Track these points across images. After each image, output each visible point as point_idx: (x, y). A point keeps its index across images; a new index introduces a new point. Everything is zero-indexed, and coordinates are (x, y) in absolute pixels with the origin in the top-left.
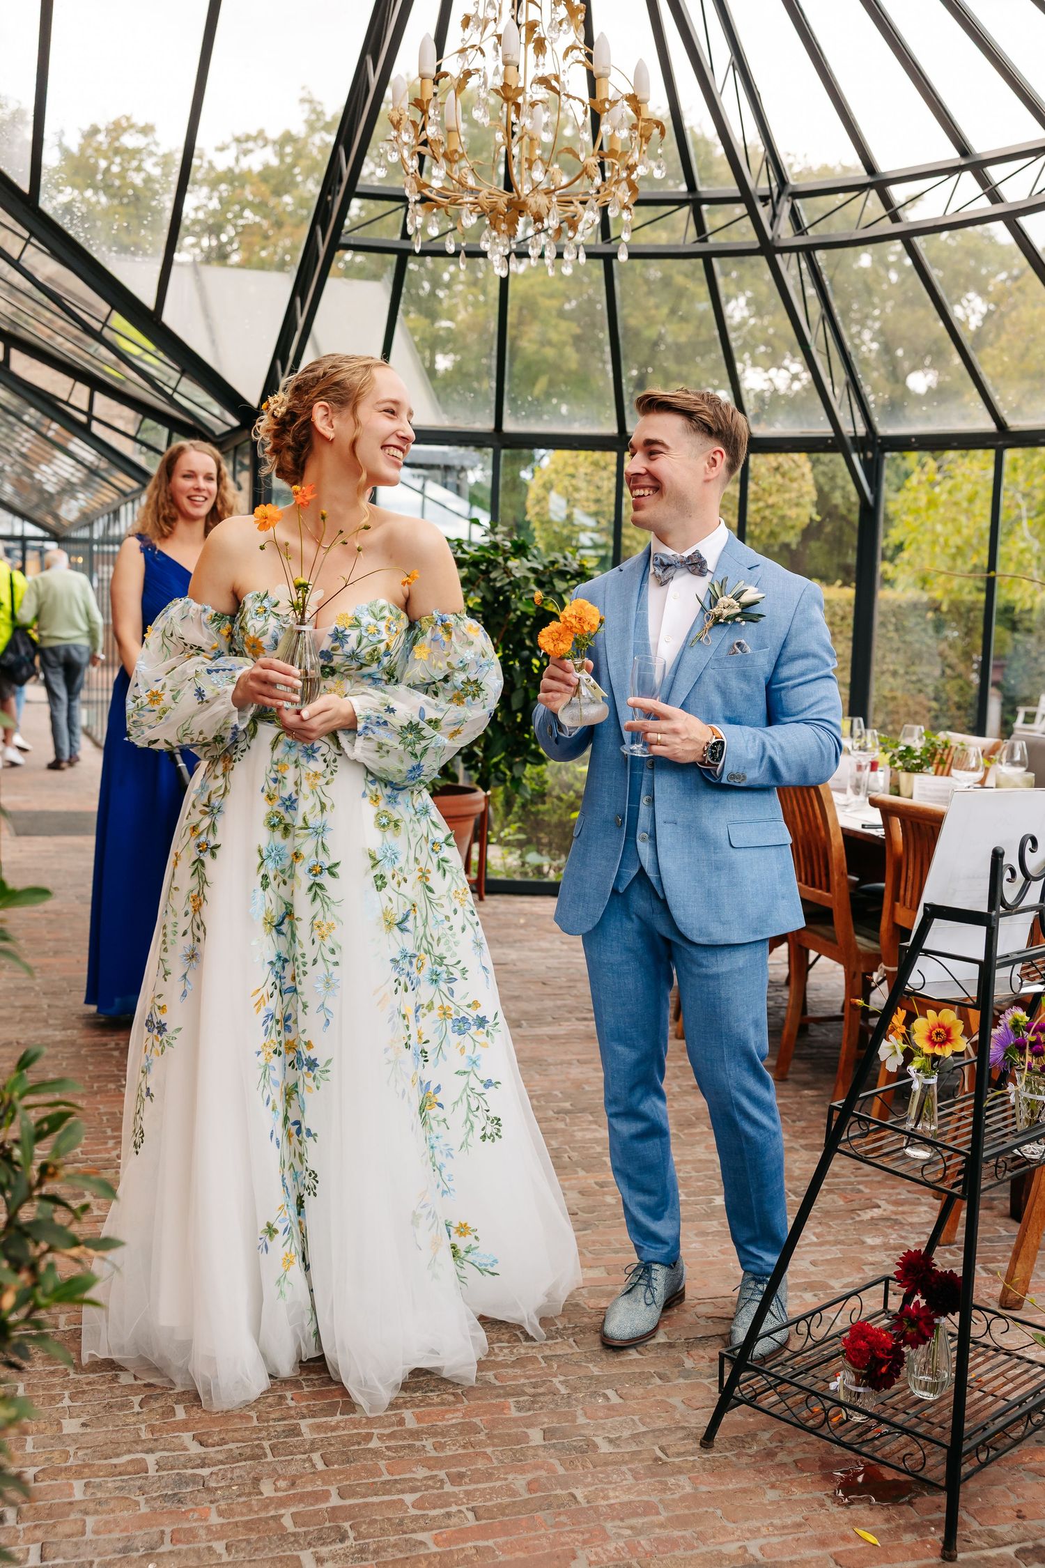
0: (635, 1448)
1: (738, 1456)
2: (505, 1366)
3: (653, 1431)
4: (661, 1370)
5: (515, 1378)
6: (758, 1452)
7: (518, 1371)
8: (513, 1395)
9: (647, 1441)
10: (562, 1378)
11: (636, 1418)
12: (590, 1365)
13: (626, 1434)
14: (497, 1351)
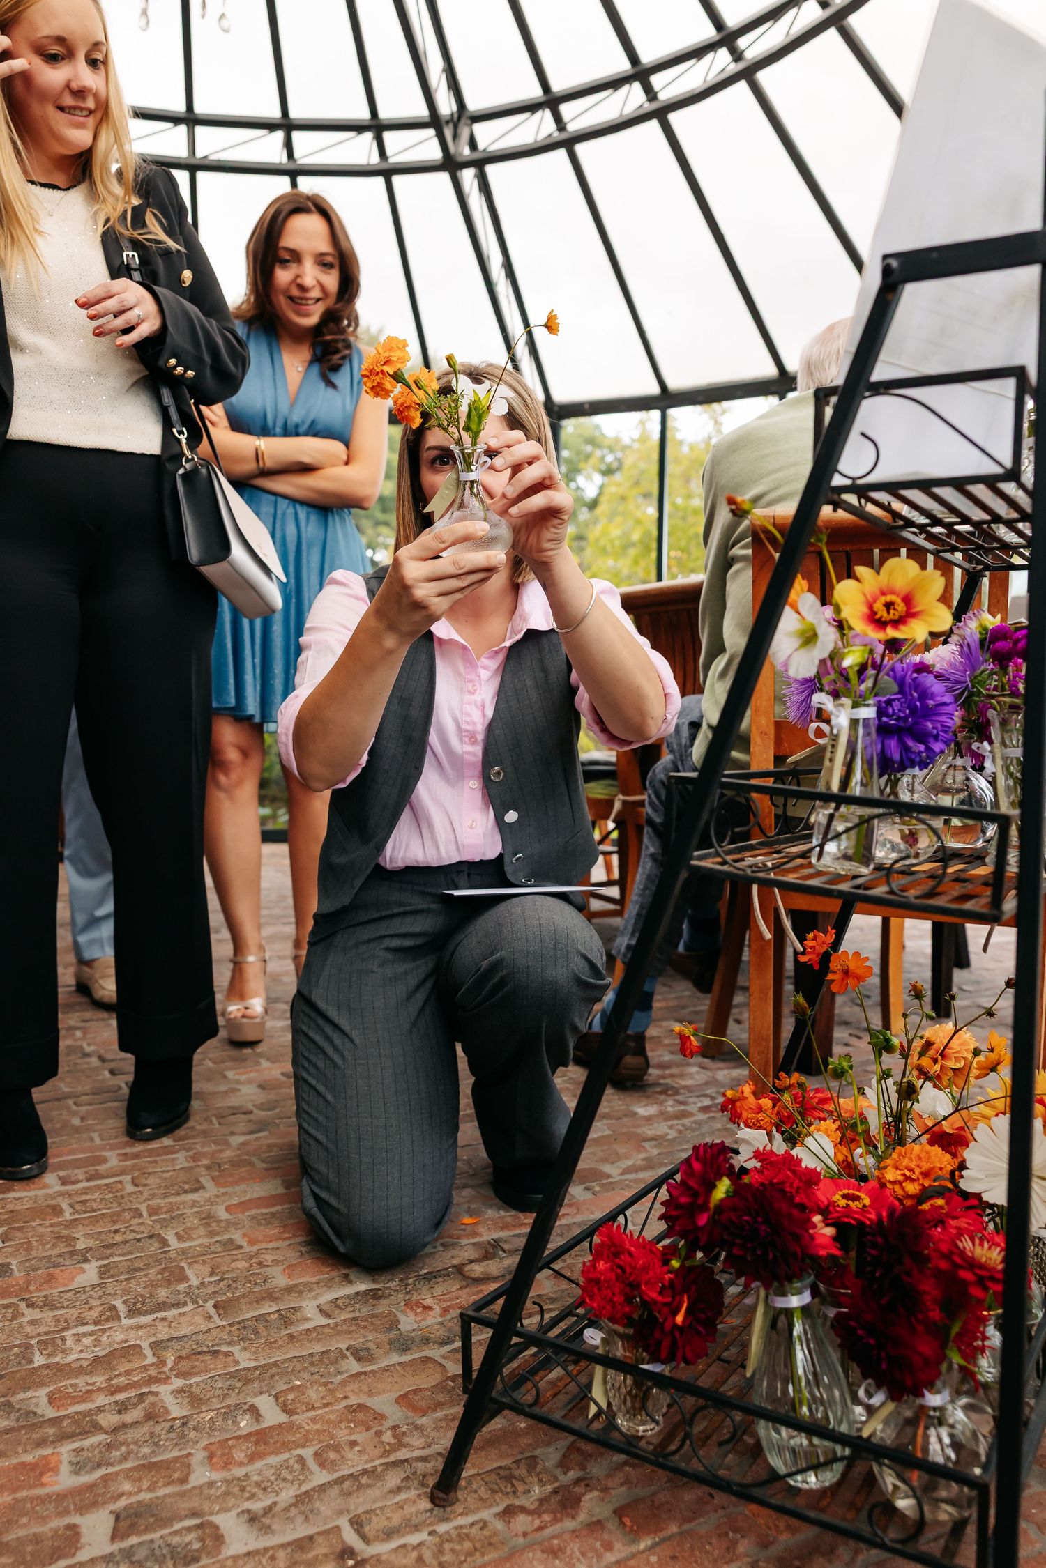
0: (302, 1531)
1: (508, 1513)
2: (81, 1371)
3: (340, 1481)
4: (357, 1341)
5: (88, 1395)
6: (542, 1501)
7: (99, 1380)
8: (70, 1436)
9: (325, 1507)
10: (178, 1383)
11: (307, 1453)
12: (235, 1350)
13: (287, 1495)
14: (69, 1343)
